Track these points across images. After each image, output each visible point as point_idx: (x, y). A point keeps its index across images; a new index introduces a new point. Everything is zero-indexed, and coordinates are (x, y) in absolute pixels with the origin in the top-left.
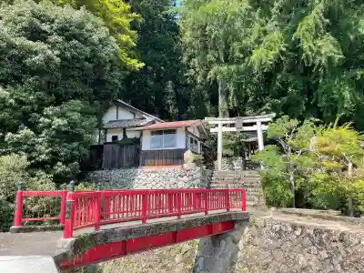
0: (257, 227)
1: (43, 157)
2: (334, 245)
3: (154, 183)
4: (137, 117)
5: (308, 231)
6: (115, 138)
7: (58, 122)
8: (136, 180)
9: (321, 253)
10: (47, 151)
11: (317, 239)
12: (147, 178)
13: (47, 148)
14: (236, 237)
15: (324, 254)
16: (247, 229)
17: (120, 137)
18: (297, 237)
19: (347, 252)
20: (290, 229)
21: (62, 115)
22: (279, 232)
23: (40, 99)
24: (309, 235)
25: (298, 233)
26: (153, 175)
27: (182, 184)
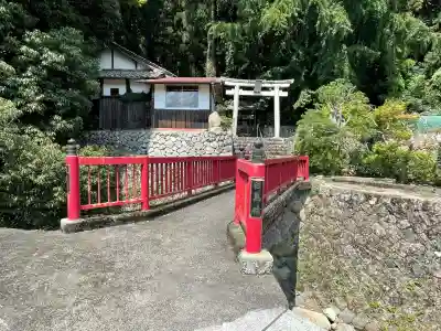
0: (320, 196)
1: (34, 106)
2: (417, 214)
3: (175, 148)
4: (139, 68)
5: (385, 200)
6: (115, 91)
7: (51, 56)
8: (151, 144)
9: (402, 222)
10: (38, 98)
11: (395, 209)
12: (165, 142)
13: (36, 94)
14: (296, 208)
15: (405, 223)
16: (308, 199)
17: (122, 91)
18: (372, 206)
19: (432, 221)
20: (362, 199)
21: (56, 48)
22: (350, 202)
23: (16, 16)
24: (385, 204)
25: (372, 202)
26: (173, 139)
27: (210, 151)
